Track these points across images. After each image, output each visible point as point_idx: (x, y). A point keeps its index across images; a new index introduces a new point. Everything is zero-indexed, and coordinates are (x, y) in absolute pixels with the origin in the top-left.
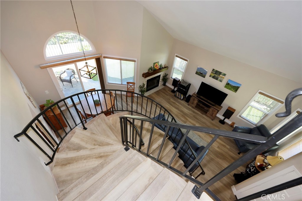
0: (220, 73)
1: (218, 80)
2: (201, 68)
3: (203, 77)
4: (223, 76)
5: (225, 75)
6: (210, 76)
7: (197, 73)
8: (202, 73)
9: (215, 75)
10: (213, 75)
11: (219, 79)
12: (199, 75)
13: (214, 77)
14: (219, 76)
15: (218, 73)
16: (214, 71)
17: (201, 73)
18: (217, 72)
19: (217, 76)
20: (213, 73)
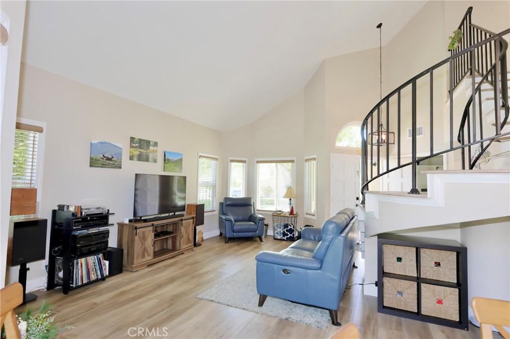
0: (148, 143)
1: (150, 160)
2: (102, 143)
3: (116, 167)
4: (155, 148)
5: (156, 144)
6: (131, 158)
7: (93, 163)
8: (110, 157)
9: (140, 150)
10: (136, 152)
11: (151, 156)
12: (103, 166)
13: (141, 158)
14: (149, 151)
15: (145, 145)
16: (135, 140)
17: (108, 159)
18: (142, 143)
19: (145, 151)
20: (136, 147)
